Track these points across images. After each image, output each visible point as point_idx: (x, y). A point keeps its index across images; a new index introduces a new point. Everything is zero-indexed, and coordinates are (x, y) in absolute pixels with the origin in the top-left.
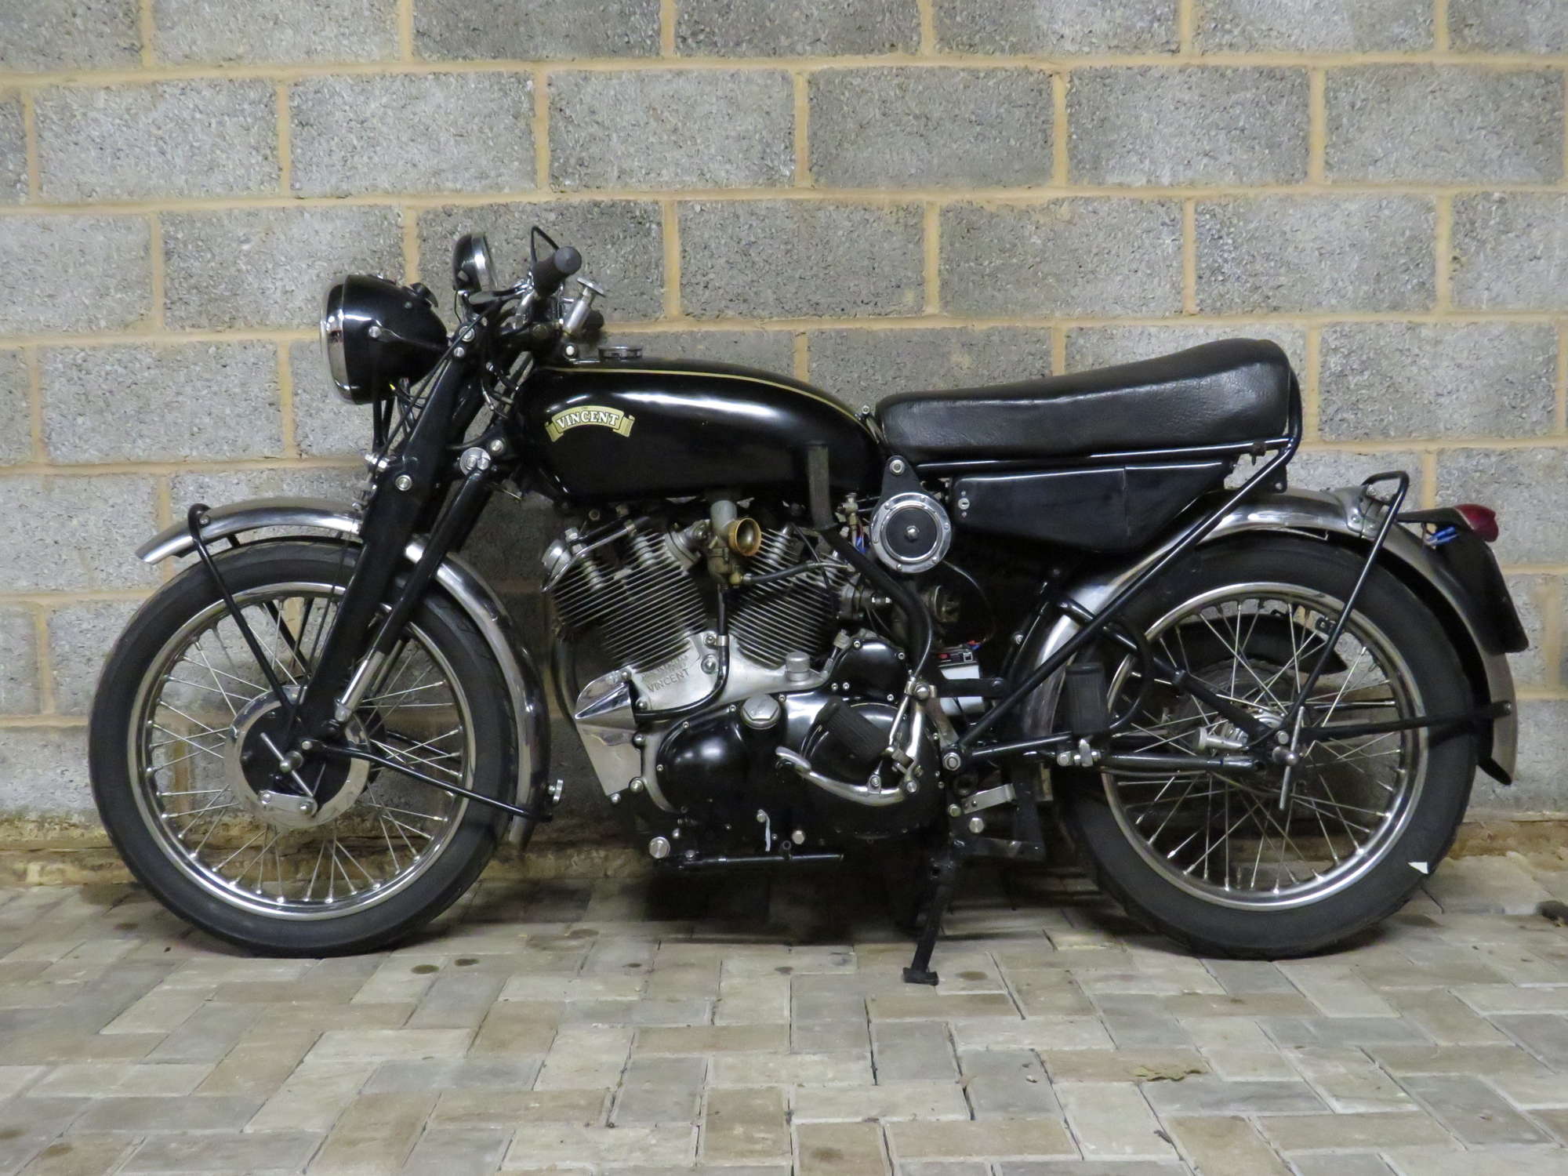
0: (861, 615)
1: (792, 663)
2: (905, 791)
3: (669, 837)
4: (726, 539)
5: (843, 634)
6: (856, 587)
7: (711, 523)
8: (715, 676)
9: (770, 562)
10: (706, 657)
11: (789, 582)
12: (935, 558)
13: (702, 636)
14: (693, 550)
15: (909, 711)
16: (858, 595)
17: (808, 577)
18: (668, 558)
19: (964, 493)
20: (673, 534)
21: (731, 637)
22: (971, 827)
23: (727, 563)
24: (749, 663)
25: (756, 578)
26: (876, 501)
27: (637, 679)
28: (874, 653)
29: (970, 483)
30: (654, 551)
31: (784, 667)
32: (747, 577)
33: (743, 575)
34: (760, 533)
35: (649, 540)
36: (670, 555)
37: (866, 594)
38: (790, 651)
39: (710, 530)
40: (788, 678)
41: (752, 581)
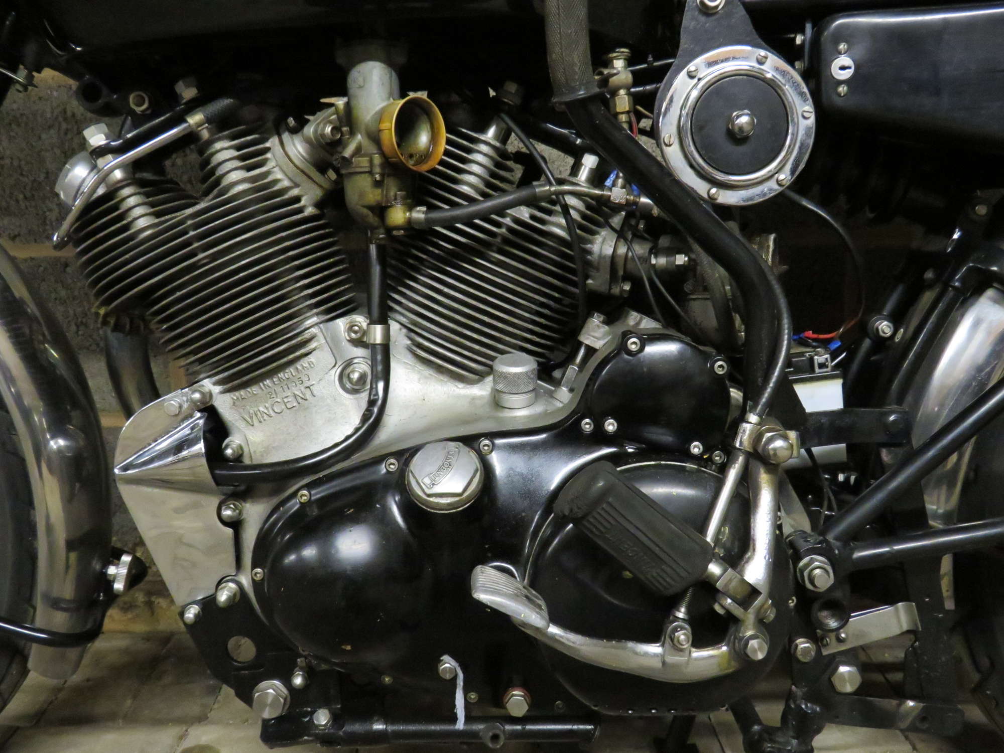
0: (627, 287)
1: (505, 377)
2: (740, 654)
3: (287, 682)
4: (375, 138)
5: (596, 320)
6: (621, 234)
7: (348, 105)
8: (364, 397)
9: (465, 189)
10: (349, 363)
11: (498, 225)
12: (782, 177)
13: (341, 324)
14: (322, 166)
15: (746, 481)
16: (622, 250)
17: (533, 217)
18: (276, 181)
19: (842, 47)
20: (286, 136)
21: (394, 326)
22: (835, 680)
23: (378, 184)
24: (428, 372)
25: (435, 215)
26: (669, 66)
27: (224, 404)
28: (665, 359)
29: (857, 28)
30: (249, 169)
31: (490, 379)
32: (419, 214)
33: (410, 208)
34: (444, 134)
35: (238, 148)
36: (279, 176)
37: (640, 249)
38: (502, 352)
39: (348, 119)
40: (496, 403)
41: (427, 220)
